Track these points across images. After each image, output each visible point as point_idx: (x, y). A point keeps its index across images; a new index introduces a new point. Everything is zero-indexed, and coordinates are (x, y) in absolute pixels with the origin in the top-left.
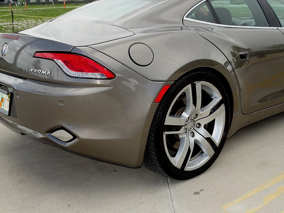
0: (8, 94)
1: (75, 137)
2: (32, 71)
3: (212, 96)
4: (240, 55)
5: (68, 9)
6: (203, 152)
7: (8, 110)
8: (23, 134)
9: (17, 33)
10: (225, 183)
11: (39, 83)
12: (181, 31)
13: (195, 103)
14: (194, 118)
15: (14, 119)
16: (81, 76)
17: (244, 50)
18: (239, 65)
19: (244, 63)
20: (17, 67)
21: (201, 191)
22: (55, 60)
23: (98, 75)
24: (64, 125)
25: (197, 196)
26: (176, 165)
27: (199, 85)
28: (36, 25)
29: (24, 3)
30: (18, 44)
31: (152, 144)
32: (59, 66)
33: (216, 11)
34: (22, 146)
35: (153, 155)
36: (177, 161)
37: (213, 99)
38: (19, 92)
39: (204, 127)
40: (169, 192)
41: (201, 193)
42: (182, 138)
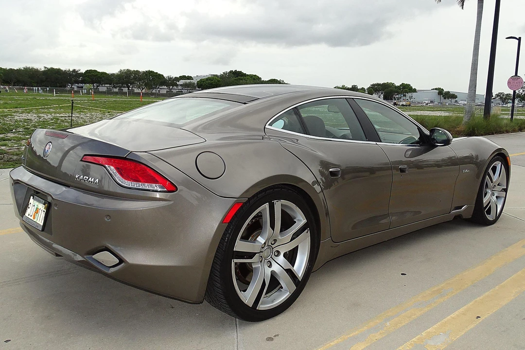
0: (44, 204)
1: (121, 261)
2: (77, 177)
3: (295, 218)
4: (331, 172)
5: (145, 101)
6: (282, 287)
7: (42, 224)
8: (57, 255)
9: (64, 130)
10: (306, 327)
11: (84, 193)
12: (262, 141)
13: (273, 226)
14: (272, 244)
15: (49, 236)
16: (135, 187)
17: (335, 166)
18: (327, 185)
19: (333, 184)
20: (62, 172)
21: (275, 336)
22: (107, 166)
23: (156, 187)
24: (110, 245)
25: (270, 343)
26: (246, 302)
27: (278, 205)
28: (101, 119)
29: (91, 91)
30: (67, 143)
31: (218, 274)
32: (111, 174)
33: (305, 120)
34: (58, 271)
35: (218, 288)
36: (248, 297)
37: (296, 222)
38: (59, 202)
39: (284, 256)
40: (235, 337)
41: (276, 339)
42: (255, 268)
